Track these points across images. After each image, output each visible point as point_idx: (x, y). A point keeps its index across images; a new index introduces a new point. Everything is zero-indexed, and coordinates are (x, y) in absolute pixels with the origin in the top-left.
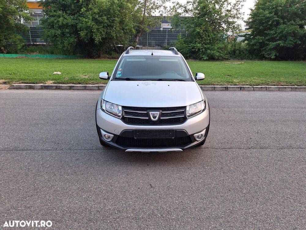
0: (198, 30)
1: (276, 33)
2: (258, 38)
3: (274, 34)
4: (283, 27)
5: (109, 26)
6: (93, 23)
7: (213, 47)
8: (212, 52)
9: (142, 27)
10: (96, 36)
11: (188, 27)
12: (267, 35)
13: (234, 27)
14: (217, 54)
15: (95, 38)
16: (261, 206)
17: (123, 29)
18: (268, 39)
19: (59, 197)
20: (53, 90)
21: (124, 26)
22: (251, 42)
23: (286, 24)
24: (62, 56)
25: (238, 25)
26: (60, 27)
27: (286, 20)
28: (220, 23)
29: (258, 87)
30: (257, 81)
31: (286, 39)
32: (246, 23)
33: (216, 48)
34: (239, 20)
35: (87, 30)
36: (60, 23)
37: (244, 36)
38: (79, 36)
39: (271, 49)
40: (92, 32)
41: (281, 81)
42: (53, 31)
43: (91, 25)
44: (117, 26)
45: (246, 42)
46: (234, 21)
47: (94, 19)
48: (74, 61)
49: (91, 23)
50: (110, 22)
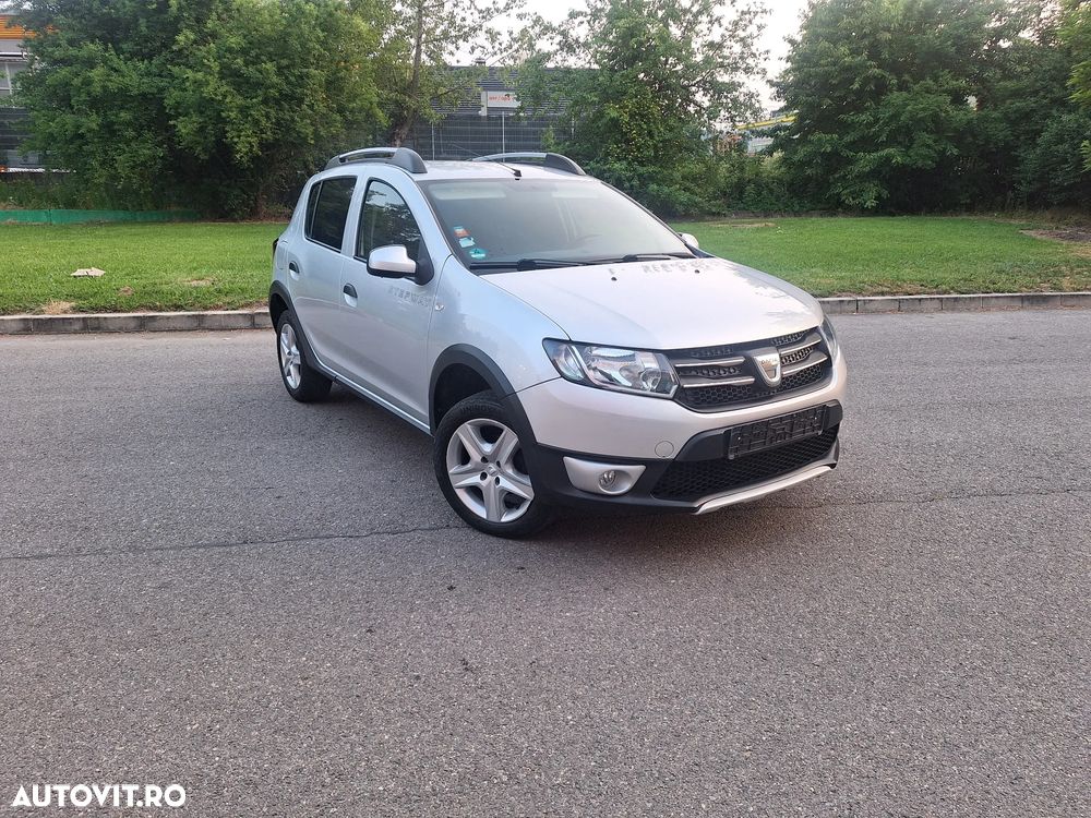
0: (614, 114)
1: (877, 120)
2: (820, 139)
3: (870, 125)
4: (899, 102)
5: (285, 97)
6: (225, 88)
7: (665, 172)
8: (666, 190)
9: (411, 102)
10: (239, 137)
11: (576, 103)
12: (845, 127)
13: (734, 100)
14: (684, 197)
15: (236, 143)
16: (884, 708)
17: (341, 111)
18: (854, 142)
19: (82, 738)
20: (73, 336)
21: (343, 98)
22: (796, 152)
23: (907, 89)
24: (110, 215)
25: (751, 96)
26: (95, 104)
27: (906, 77)
28: (686, 88)
29: (828, 302)
30: (823, 281)
31: (912, 141)
32: (774, 89)
33: (677, 175)
34: (752, 77)
35: (202, 113)
36: (97, 89)
37: (772, 133)
38: (170, 135)
39: (863, 177)
40: (224, 121)
41: (905, 278)
42: (69, 118)
43: (216, 95)
44: (317, 100)
45: (777, 155)
46: (736, 79)
47: (228, 73)
48: (158, 228)
49: (214, 87)
50: (289, 83)
